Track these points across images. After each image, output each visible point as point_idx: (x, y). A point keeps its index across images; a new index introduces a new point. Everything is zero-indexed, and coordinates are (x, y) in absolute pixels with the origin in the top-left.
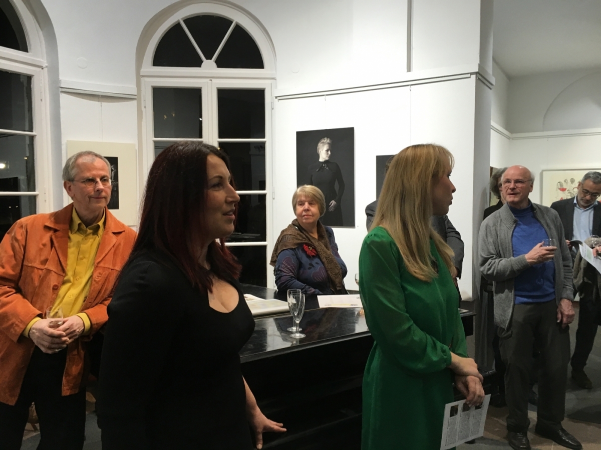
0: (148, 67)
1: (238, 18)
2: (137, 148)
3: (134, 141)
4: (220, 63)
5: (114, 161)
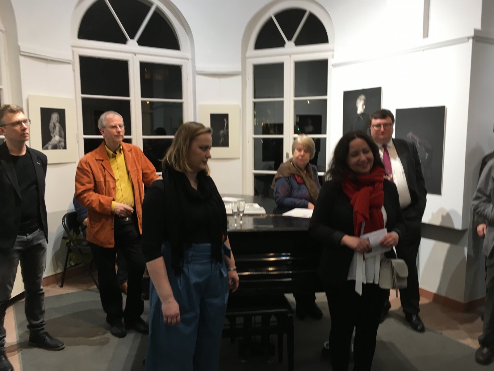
0: (251, 51)
1: (311, 8)
2: (241, 106)
3: (239, 103)
4: (298, 43)
5: (226, 116)
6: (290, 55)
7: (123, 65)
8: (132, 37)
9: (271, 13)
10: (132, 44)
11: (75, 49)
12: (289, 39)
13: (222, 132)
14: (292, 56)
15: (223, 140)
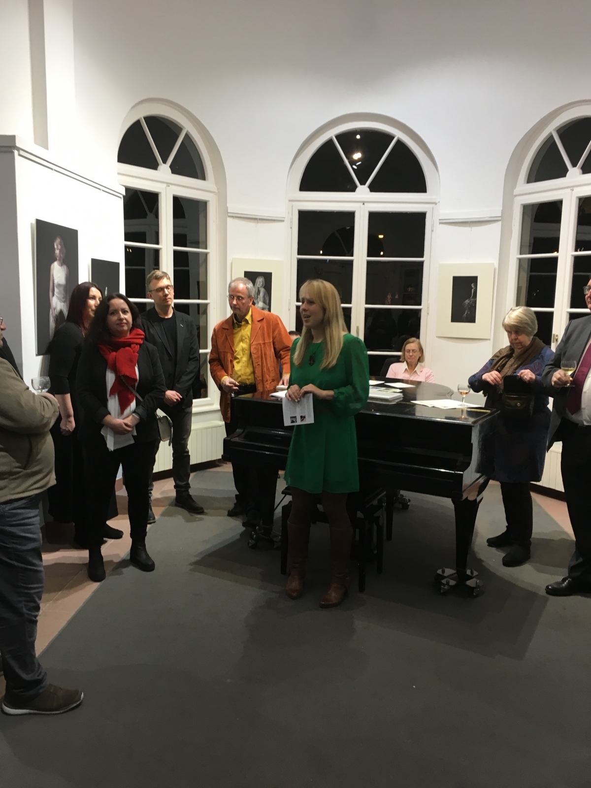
0: (522, 186)
3: (494, 261)
5: (474, 280)
6: (572, 188)
7: (349, 217)
8: (363, 183)
9: (551, 129)
10: (363, 191)
11: (294, 203)
12: (574, 165)
13: (467, 301)
14: (576, 189)
15: (467, 312)
